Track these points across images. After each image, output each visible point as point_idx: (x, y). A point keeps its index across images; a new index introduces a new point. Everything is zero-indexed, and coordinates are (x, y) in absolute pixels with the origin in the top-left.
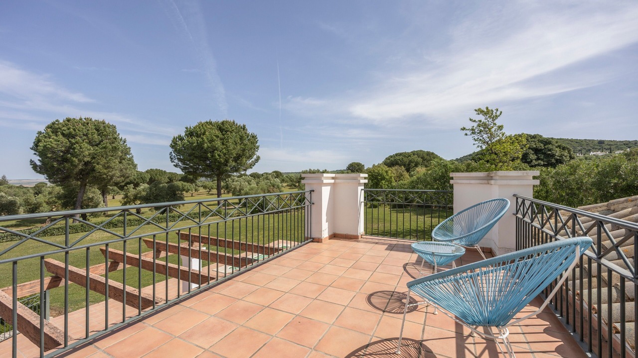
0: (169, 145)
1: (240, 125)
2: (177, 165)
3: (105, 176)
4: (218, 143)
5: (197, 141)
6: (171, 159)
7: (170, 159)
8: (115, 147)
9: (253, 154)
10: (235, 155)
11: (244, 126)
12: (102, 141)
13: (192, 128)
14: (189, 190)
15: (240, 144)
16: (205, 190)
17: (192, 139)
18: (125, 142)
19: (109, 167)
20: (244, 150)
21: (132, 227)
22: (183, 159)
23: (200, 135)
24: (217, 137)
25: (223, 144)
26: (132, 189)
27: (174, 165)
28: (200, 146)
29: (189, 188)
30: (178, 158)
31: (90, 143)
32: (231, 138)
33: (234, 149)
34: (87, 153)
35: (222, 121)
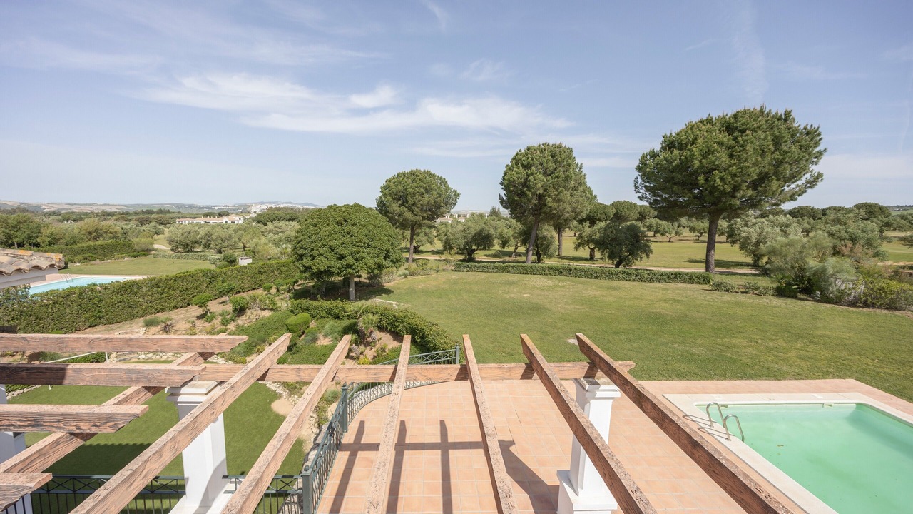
0: (636, 166)
1: (777, 114)
2: (643, 197)
3: (555, 212)
4: (722, 157)
5: (681, 156)
6: (636, 187)
7: (634, 189)
8: (568, 176)
9: (803, 170)
10: (755, 177)
11: (788, 114)
12: (556, 169)
13: (674, 134)
14: (666, 232)
15: (773, 153)
16: (692, 234)
17: (672, 153)
18: (581, 168)
19: (559, 201)
20: (779, 163)
21: (577, 278)
22: (652, 188)
23: (686, 144)
24: (721, 144)
25: (731, 156)
26: (587, 229)
27: (639, 197)
28: (685, 165)
29: (667, 229)
30: (646, 187)
31: (545, 173)
32: (752, 142)
33: (756, 164)
34: (539, 185)
35: (734, 112)
